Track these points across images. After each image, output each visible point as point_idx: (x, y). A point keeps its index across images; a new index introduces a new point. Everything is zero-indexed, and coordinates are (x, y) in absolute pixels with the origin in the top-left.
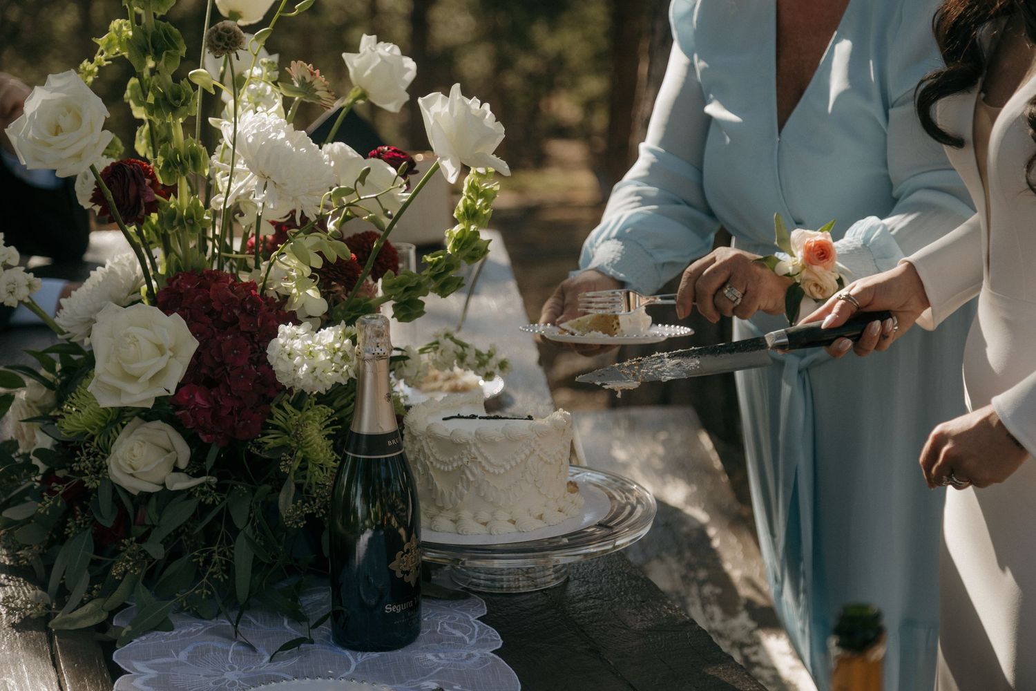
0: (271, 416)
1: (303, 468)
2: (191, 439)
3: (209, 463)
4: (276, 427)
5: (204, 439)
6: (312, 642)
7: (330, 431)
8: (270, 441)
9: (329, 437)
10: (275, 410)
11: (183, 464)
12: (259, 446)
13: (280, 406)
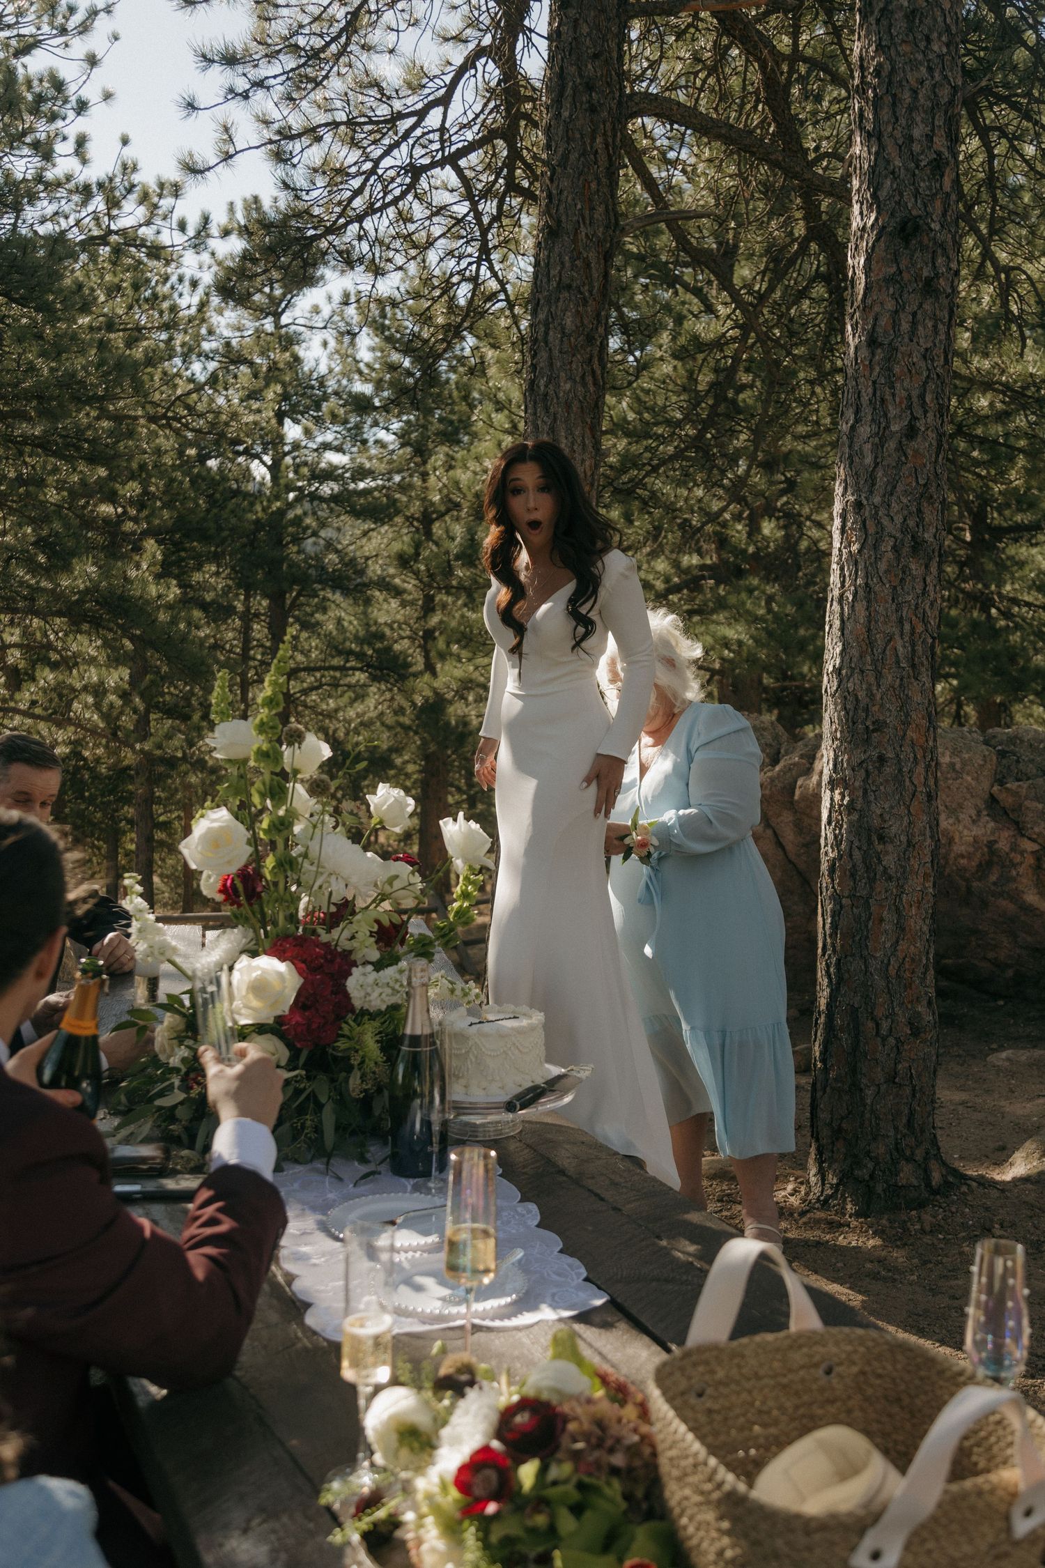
0: (341, 1029)
1: (363, 1062)
2: (289, 1045)
3: (302, 1060)
4: (343, 1036)
5: (299, 1046)
6: (380, 1173)
7: (378, 1038)
8: (342, 1044)
9: (377, 1042)
10: (344, 1025)
11: (283, 1063)
12: (334, 1049)
13: (347, 1023)
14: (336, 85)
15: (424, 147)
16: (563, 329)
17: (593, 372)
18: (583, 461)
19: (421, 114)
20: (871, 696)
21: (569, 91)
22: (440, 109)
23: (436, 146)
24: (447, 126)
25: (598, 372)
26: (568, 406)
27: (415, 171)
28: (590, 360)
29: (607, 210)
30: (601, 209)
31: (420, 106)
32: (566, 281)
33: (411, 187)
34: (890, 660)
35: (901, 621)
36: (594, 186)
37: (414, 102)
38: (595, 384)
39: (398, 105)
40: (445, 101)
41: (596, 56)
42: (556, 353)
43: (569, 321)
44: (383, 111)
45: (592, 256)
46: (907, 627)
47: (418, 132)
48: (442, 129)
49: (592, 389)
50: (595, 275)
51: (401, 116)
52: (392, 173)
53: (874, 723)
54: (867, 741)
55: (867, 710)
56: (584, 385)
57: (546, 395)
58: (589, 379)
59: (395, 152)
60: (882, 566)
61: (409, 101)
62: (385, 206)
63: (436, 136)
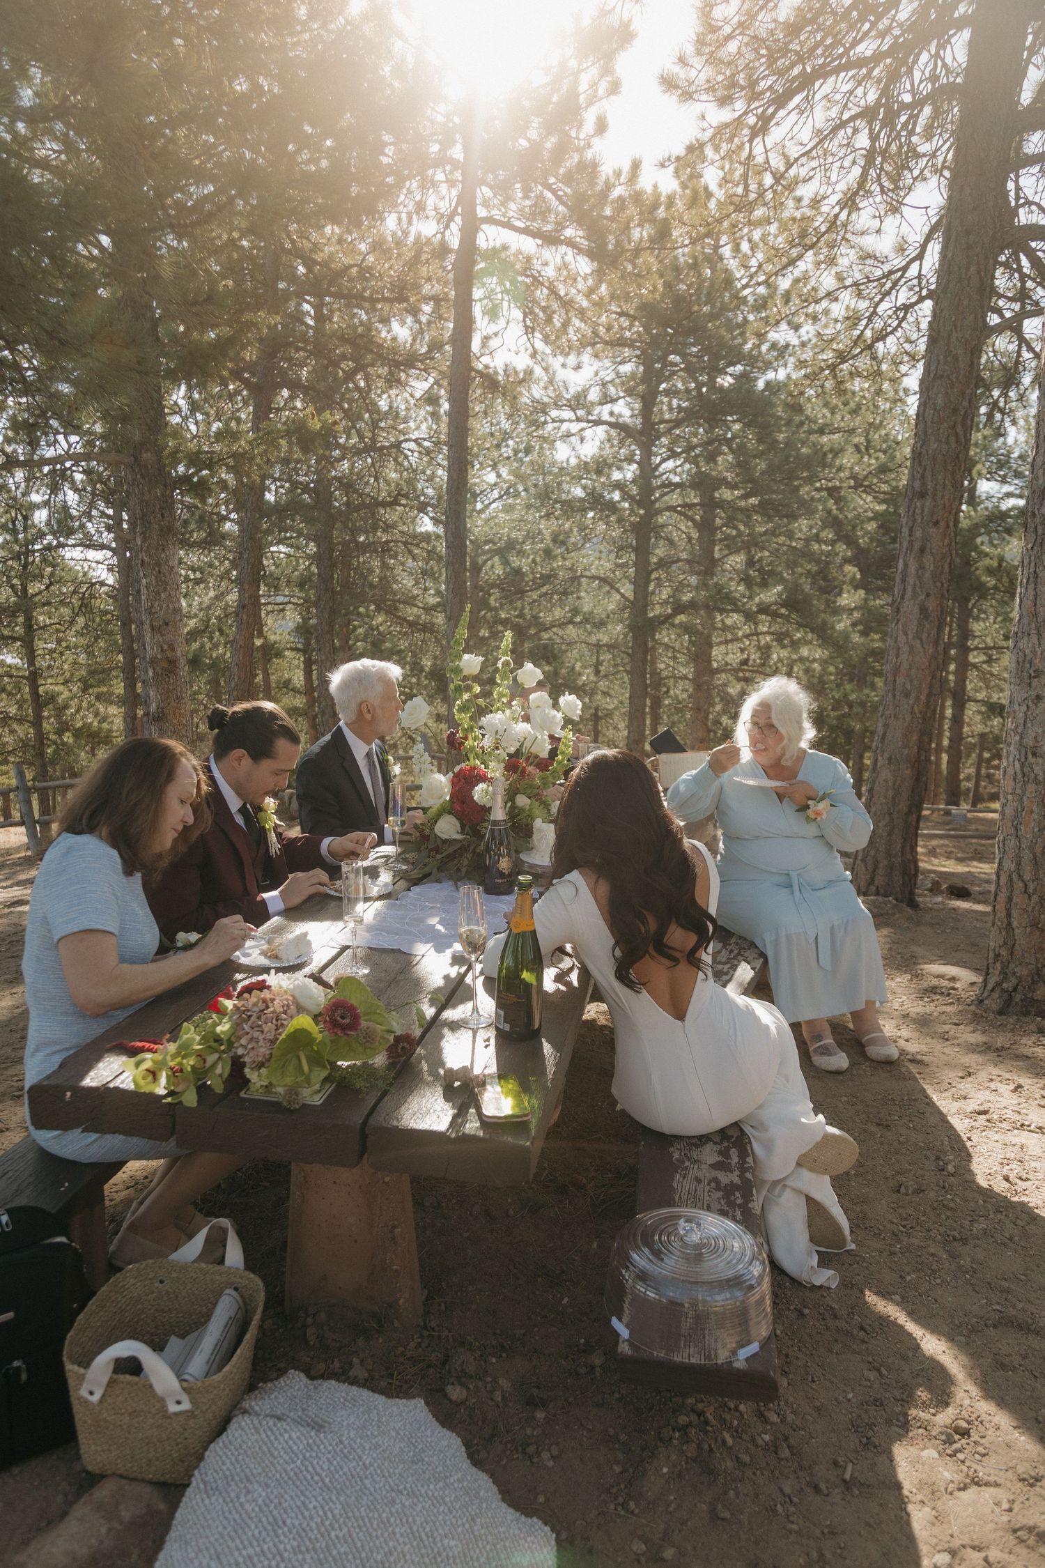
2: (459, 821)
3: (466, 830)
5: (463, 822)
11: (459, 830)
14: (843, 262)
15: (911, 289)
16: (935, 404)
17: (957, 434)
18: (943, 496)
19: (904, 269)
20: (1034, 652)
21: (953, 238)
22: (918, 263)
23: (917, 289)
24: (924, 272)
25: (961, 433)
26: (934, 458)
27: (907, 308)
28: (954, 426)
29: (975, 318)
30: (971, 318)
31: (904, 263)
32: (940, 372)
33: (904, 318)
36: (966, 302)
37: (898, 262)
38: (957, 441)
39: (886, 268)
40: (920, 257)
41: (975, 209)
42: (929, 423)
43: (940, 401)
44: (878, 273)
45: (960, 352)
47: (903, 280)
48: (919, 277)
49: (953, 445)
50: (962, 365)
51: (891, 273)
52: (890, 312)
54: (1030, 685)
55: (1031, 662)
56: (947, 442)
57: (920, 454)
58: (952, 439)
59: (887, 299)
61: (895, 262)
62: (888, 334)
63: (915, 282)
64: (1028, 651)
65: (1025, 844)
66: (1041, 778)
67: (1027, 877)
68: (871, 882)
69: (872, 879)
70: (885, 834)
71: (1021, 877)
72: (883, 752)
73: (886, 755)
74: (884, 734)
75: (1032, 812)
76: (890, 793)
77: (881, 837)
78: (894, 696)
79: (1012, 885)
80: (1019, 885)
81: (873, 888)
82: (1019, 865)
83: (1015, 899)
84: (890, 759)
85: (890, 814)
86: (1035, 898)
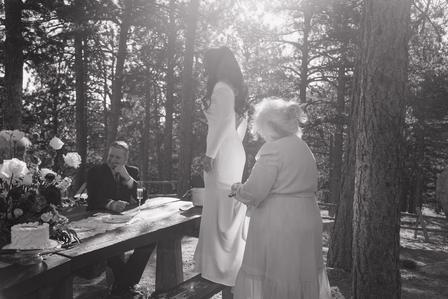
20: (364, 140)
34: (370, 126)
35: (375, 110)
46: (378, 113)
53: (364, 152)
54: (363, 159)
55: (363, 147)
60: (368, 88)
64: (362, 140)
65: (362, 251)
66: (367, 213)
67: (363, 271)
68: (335, 260)
69: (336, 257)
70: (342, 235)
71: (360, 271)
72: (342, 191)
73: (344, 193)
74: (343, 182)
75: (364, 233)
76: (345, 213)
77: (340, 236)
78: (348, 163)
79: (356, 275)
80: (359, 275)
81: (336, 263)
82: (359, 263)
83: (358, 284)
84: (345, 195)
85: (345, 224)
86: (367, 283)
